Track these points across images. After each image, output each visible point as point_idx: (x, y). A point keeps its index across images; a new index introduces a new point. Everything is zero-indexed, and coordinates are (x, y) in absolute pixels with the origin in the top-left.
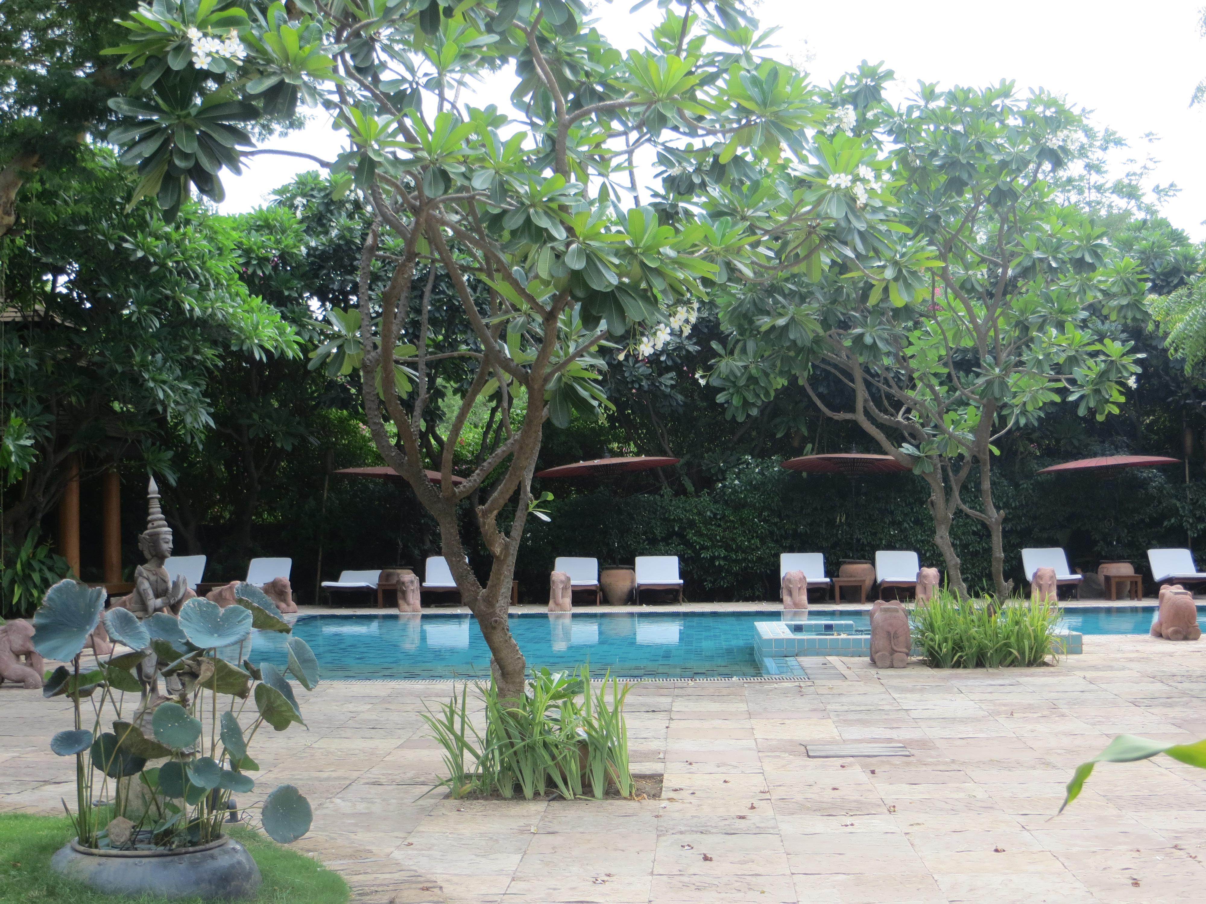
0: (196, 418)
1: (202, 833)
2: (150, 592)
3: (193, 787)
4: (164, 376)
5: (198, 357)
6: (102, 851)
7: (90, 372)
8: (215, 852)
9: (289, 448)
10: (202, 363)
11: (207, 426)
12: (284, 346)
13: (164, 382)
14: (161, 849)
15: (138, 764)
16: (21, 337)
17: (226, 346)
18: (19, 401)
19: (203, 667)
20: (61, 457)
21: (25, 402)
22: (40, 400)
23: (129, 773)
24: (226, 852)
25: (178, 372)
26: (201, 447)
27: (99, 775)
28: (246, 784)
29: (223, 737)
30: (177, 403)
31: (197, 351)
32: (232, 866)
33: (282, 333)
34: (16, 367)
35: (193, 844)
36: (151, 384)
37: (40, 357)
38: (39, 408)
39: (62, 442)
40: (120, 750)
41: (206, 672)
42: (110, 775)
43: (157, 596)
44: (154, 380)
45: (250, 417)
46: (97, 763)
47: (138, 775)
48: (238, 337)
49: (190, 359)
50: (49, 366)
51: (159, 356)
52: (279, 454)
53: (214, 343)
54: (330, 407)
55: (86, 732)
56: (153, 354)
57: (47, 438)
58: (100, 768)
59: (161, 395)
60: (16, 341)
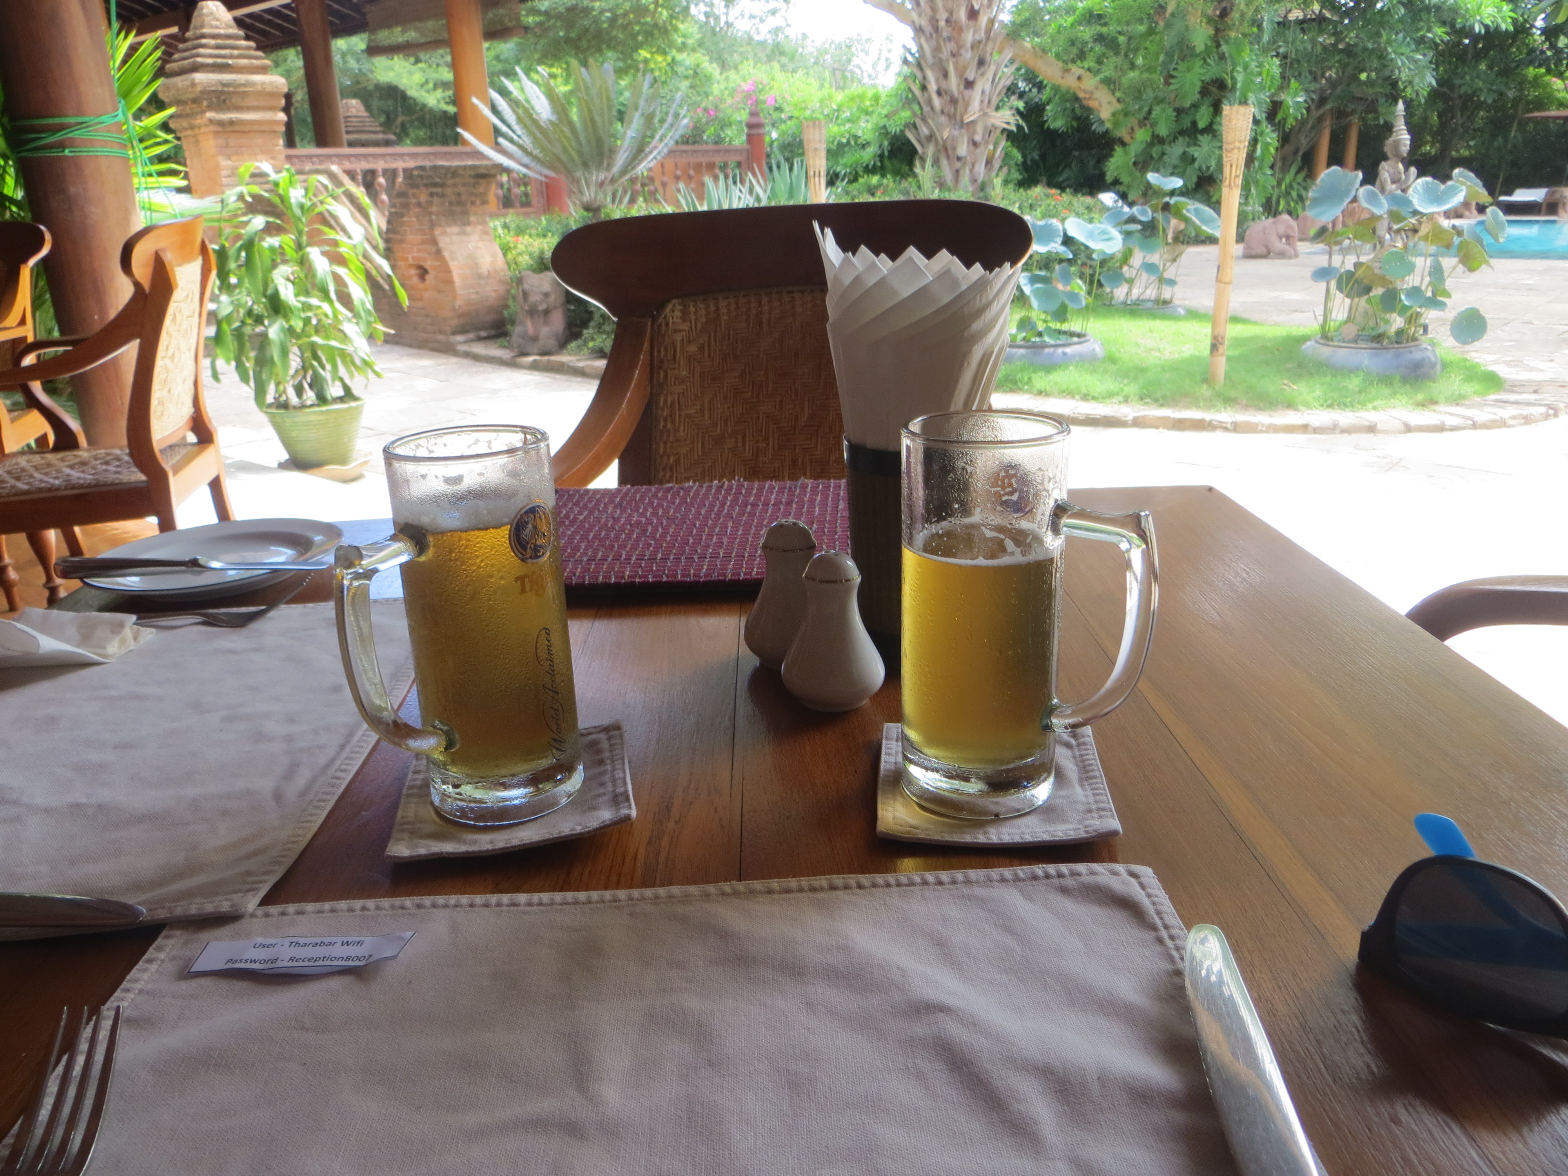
0: (1423, 78)
1: (1405, 336)
2: (1389, 180)
3: (1405, 306)
4: (1403, 49)
5: (1430, 35)
6: (1336, 344)
7: (1349, 51)
8: (1412, 349)
9: (1490, 101)
10: (1433, 40)
11: (1430, 84)
12: (1500, 20)
13: (1402, 54)
14: (1374, 345)
15: (1368, 290)
16: (1302, 29)
17: (1453, 26)
18: (1296, 74)
19: (1423, 225)
20: (1321, 111)
21: (1300, 74)
22: (1311, 72)
23: (1359, 295)
24: (1420, 350)
25: (1414, 47)
26: (1423, 101)
27: (1339, 296)
28: (1441, 305)
29: (1430, 274)
30: (1410, 69)
31: (1429, 30)
32: (1424, 359)
33: (1500, 10)
34: (1297, 50)
35: (1397, 343)
36: (1393, 56)
37: (1313, 41)
38: (1310, 78)
39: (1322, 101)
40: (1356, 281)
41: (1424, 230)
42: (1347, 296)
43: (1393, 182)
44: (1395, 52)
45: (1463, 78)
46: (1340, 288)
47: (1366, 297)
48: (1464, 17)
49: (1423, 38)
50: (1319, 48)
51: (1401, 35)
52: (1480, 105)
53: (1444, 23)
54: (1528, 66)
55: (1335, 268)
56: (1397, 34)
57: (1312, 99)
58: (1341, 291)
59: (1400, 63)
60: (1298, 31)
